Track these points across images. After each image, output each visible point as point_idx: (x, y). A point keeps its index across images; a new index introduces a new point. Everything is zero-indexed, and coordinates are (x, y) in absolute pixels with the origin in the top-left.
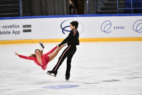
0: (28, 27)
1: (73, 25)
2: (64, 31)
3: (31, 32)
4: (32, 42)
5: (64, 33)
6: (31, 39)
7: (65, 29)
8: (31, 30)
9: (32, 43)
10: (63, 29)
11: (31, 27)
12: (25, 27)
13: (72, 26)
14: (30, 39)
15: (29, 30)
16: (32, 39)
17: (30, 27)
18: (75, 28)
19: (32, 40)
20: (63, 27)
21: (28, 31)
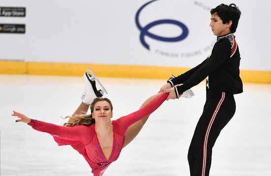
0: (15, 13)
1: (222, 19)
2: (147, 39)
3: (24, 32)
4: (27, 73)
5: (147, 46)
6: (23, 61)
7: (153, 30)
8: (23, 26)
9: (25, 76)
10: (144, 32)
11: (24, 16)
12: (4, 13)
13: (220, 21)
14: (18, 61)
15: (17, 26)
16: (27, 60)
17: (20, 16)
18: (228, 30)
19: (28, 63)
20: (143, 24)
21: (14, 29)
